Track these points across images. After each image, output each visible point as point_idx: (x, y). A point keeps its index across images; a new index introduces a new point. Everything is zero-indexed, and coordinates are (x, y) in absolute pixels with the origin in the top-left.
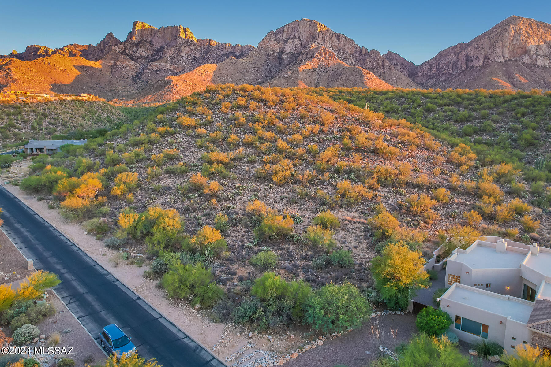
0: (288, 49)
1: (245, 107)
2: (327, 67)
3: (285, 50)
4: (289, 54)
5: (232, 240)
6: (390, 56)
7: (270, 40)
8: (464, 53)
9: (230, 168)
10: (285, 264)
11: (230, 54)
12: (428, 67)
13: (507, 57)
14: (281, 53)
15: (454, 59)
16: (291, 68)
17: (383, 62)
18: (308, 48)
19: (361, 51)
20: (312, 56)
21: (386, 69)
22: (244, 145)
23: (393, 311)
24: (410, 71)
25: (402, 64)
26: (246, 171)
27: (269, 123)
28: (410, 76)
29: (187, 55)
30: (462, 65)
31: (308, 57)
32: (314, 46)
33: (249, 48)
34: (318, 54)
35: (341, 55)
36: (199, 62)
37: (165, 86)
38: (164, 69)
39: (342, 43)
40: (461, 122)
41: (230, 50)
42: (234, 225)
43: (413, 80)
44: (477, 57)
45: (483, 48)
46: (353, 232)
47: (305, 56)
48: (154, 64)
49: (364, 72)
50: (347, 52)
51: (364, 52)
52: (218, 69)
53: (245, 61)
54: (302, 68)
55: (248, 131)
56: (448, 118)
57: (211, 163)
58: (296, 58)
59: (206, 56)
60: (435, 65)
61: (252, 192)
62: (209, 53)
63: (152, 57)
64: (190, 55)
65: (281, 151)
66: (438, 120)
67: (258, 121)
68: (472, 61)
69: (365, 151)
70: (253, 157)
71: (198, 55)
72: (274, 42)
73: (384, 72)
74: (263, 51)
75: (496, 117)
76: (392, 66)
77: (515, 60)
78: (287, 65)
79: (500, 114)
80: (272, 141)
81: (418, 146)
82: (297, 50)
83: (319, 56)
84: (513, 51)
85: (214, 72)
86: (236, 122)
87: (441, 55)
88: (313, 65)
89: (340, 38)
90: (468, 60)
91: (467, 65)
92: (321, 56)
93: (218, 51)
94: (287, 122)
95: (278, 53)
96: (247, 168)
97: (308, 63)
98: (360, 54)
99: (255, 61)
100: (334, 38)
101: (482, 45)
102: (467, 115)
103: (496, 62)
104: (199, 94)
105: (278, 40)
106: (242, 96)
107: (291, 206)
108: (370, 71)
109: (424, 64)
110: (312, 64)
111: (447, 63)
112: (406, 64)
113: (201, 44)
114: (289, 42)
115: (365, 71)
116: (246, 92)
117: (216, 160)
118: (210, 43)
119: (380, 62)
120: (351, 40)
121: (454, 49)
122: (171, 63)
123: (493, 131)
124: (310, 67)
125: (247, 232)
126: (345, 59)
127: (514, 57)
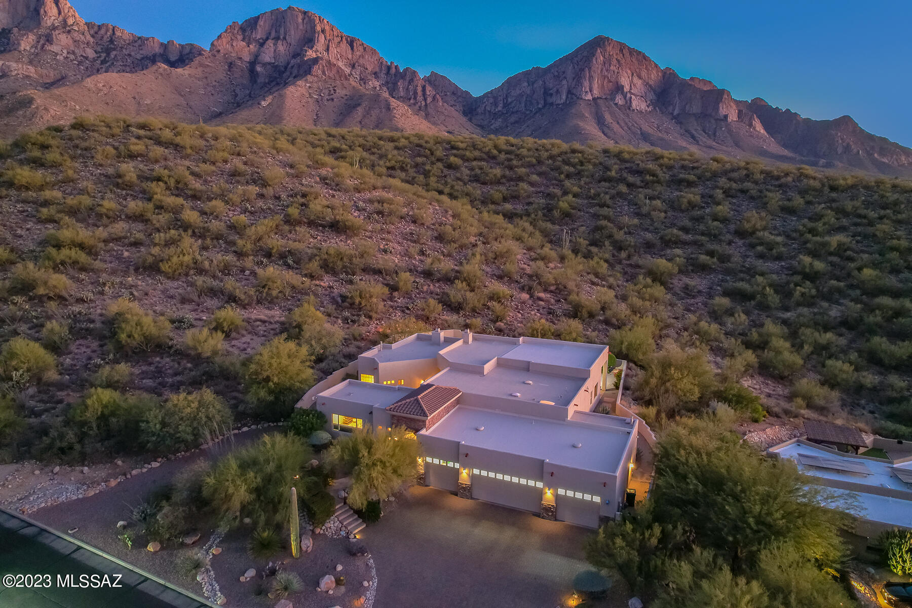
0: (266, 58)
1: (141, 155)
2: (332, 92)
3: (260, 58)
4: (269, 67)
5: (73, 359)
6: (434, 80)
7: (232, 39)
8: (541, 82)
9: (96, 254)
10: (148, 382)
11: (157, 59)
12: (491, 100)
13: (596, 93)
14: (253, 63)
15: (528, 91)
16: (272, 91)
17: (424, 88)
18: (301, 58)
19: (389, 68)
20: (308, 72)
21: (429, 100)
22: (128, 218)
23: (273, 422)
24: (464, 106)
25: (453, 93)
26: (124, 258)
27: (178, 182)
28: (465, 114)
29: (65, 51)
30: (539, 101)
31: (301, 72)
32: (310, 54)
33: (194, 50)
34: (317, 70)
35: (357, 73)
36: (93, 68)
37: (18, 110)
38: (14, 74)
39: (358, 53)
40: (491, 184)
41: (157, 50)
42: (82, 338)
43: (470, 120)
44: (557, 90)
45: (565, 77)
46: (264, 336)
47: (295, 72)
49: (393, 104)
50: (367, 69)
51: (393, 71)
52: (134, 84)
53: (186, 72)
54: (291, 91)
55: (141, 195)
56: (476, 179)
57: (58, 246)
58: (281, 73)
59: (108, 56)
60: (502, 98)
61: (126, 289)
62: (114, 53)
64: (73, 53)
65: (185, 227)
66: (459, 182)
67: (159, 179)
68: (551, 95)
69: (321, 225)
70: (140, 236)
71: (90, 53)
72: (240, 43)
73: (426, 105)
74: (220, 57)
75: (535, 178)
76: (438, 96)
77: (606, 99)
78: (265, 84)
79: (540, 174)
80: (177, 211)
81: (402, 218)
82: (282, 60)
83: (320, 72)
84: (603, 85)
85: (124, 89)
86: (120, 181)
88: (310, 87)
89: (355, 44)
90: (547, 94)
91: (545, 100)
92: (324, 72)
93: (133, 50)
94: (210, 182)
95: (249, 62)
96: (126, 254)
97: (300, 83)
98: (388, 73)
99: (207, 75)
100: (344, 45)
102: (499, 175)
103: (582, 99)
104: (58, 130)
105: (247, 40)
106: (139, 138)
107: (185, 306)
108: (403, 102)
109: (486, 95)
110: (308, 85)
111: (517, 97)
112: (459, 94)
113: (96, 33)
114: (267, 46)
115: (394, 102)
116: (150, 130)
117: (69, 242)
118: (114, 33)
119: (419, 89)
120: (372, 49)
121: (527, 76)
122: (30, 63)
123: (529, 197)
124: (303, 91)
125: (101, 346)
126: (363, 81)
127: (604, 94)
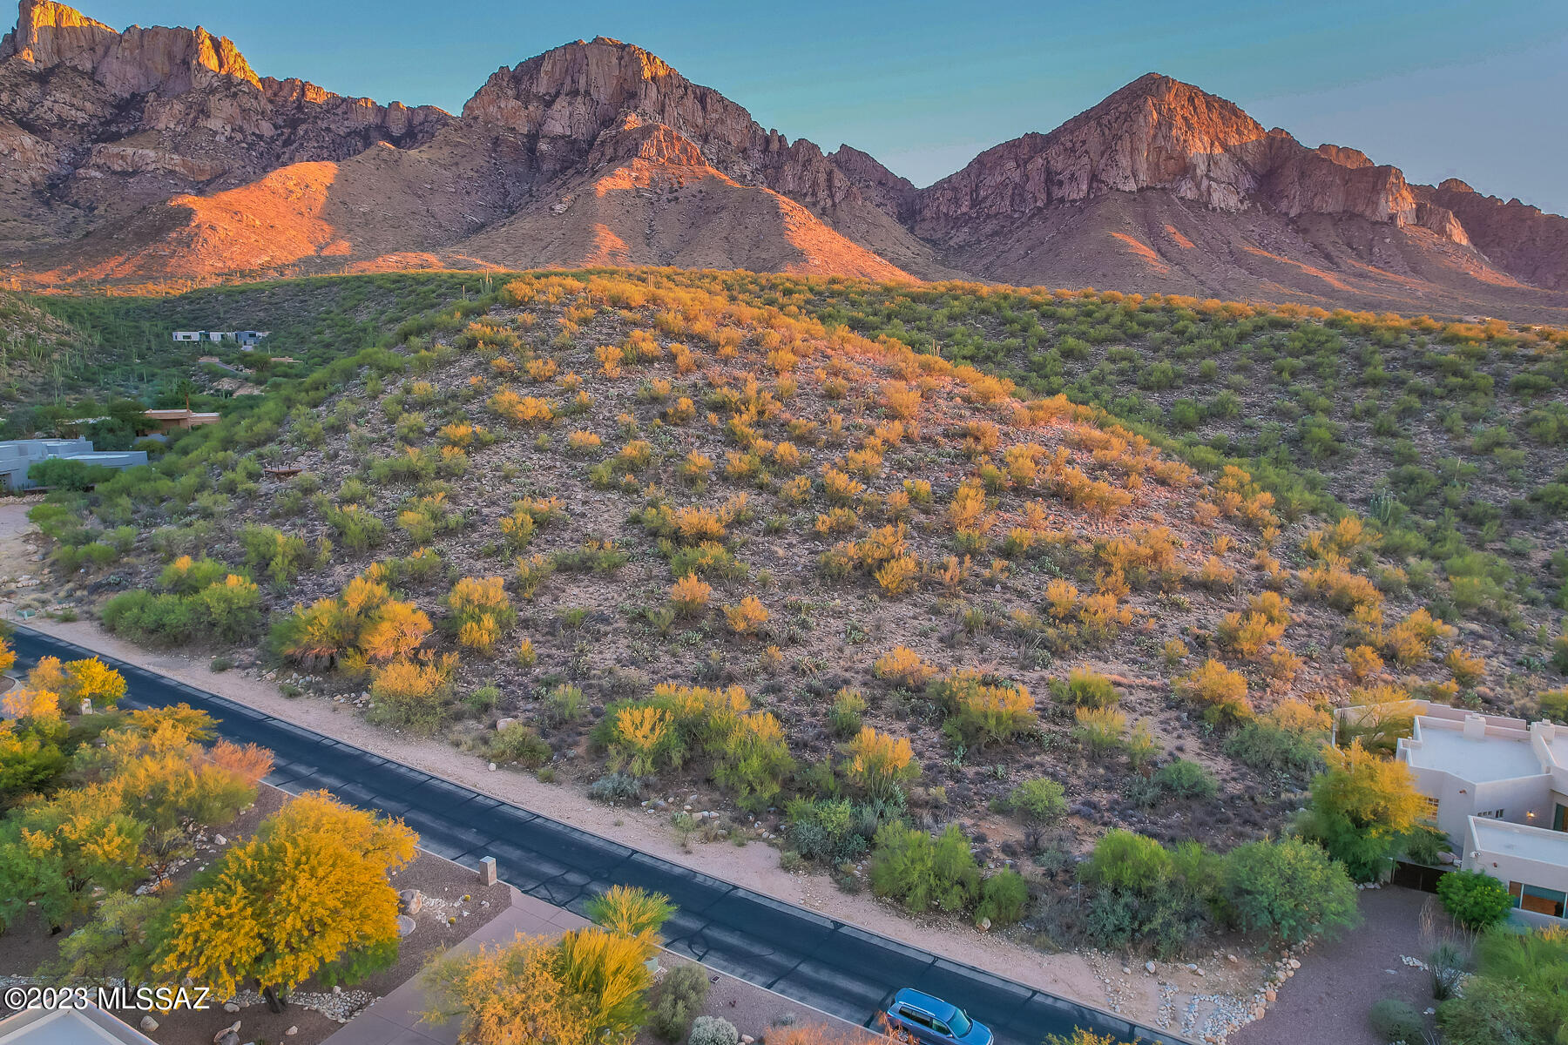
0: (557, 127)
1: (658, 359)
2: (676, 186)
3: (545, 128)
4: (561, 142)
6: (848, 159)
7: (499, 97)
8: (1040, 161)
11: (373, 134)
12: (949, 194)
13: (1144, 179)
14: (533, 138)
15: (1016, 176)
16: (571, 186)
17: (830, 174)
18: (619, 126)
19: (767, 141)
20: (633, 152)
21: (839, 196)
24: (900, 205)
25: (880, 183)
27: (760, 413)
28: (902, 219)
29: (228, 128)
30: (1037, 194)
31: (621, 153)
32: (633, 121)
33: (433, 117)
34: (649, 148)
35: (712, 150)
36: (272, 156)
37: (169, 230)
38: (150, 168)
39: (714, 116)
40: (1159, 389)
41: (372, 119)
43: (912, 230)
44: (1073, 175)
45: (1086, 152)
47: (609, 152)
48: (113, 149)
49: (785, 206)
50: (729, 143)
51: (775, 146)
52: (343, 178)
53: (424, 156)
54: (605, 185)
56: (1126, 378)
58: (584, 153)
59: (294, 132)
60: (968, 190)
62: (304, 127)
63: (101, 124)
64: (241, 130)
67: (723, 406)
68: (1061, 183)
71: (266, 129)
72: (513, 103)
73: (834, 205)
74: (478, 127)
76: (854, 189)
77: (1163, 189)
78: (555, 174)
82: (584, 130)
83: (654, 151)
84: (1157, 164)
85: (328, 188)
86: (670, 410)
87: (983, 162)
88: (637, 178)
89: (709, 100)
90: (1052, 181)
91: (1049, 194)
92: (660, 152)
93: (334, 121)
95: (527, 136)
97: (619, 171)
98: (766, 150)
99: (457, 159)
100: (690, 101)
101: (1084, 142)
103: (1118, 190)
105: (525, 98)
108: (797, 200)
109: (939, 186)
110: (634, 174)
111: (997, 187)
112: (891, 184)
113: (275, 95)
114: (557, 106)
118: (304, 94)
119: (822, 177)
120: (738, 108)
121: (1013, 149)
122: (176, 149)
123: (1239, 415)
124: (626, 185)
125: (913, 730)
126: (722, 164)
127: (1160, 181)
